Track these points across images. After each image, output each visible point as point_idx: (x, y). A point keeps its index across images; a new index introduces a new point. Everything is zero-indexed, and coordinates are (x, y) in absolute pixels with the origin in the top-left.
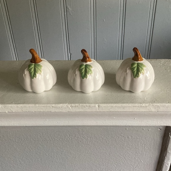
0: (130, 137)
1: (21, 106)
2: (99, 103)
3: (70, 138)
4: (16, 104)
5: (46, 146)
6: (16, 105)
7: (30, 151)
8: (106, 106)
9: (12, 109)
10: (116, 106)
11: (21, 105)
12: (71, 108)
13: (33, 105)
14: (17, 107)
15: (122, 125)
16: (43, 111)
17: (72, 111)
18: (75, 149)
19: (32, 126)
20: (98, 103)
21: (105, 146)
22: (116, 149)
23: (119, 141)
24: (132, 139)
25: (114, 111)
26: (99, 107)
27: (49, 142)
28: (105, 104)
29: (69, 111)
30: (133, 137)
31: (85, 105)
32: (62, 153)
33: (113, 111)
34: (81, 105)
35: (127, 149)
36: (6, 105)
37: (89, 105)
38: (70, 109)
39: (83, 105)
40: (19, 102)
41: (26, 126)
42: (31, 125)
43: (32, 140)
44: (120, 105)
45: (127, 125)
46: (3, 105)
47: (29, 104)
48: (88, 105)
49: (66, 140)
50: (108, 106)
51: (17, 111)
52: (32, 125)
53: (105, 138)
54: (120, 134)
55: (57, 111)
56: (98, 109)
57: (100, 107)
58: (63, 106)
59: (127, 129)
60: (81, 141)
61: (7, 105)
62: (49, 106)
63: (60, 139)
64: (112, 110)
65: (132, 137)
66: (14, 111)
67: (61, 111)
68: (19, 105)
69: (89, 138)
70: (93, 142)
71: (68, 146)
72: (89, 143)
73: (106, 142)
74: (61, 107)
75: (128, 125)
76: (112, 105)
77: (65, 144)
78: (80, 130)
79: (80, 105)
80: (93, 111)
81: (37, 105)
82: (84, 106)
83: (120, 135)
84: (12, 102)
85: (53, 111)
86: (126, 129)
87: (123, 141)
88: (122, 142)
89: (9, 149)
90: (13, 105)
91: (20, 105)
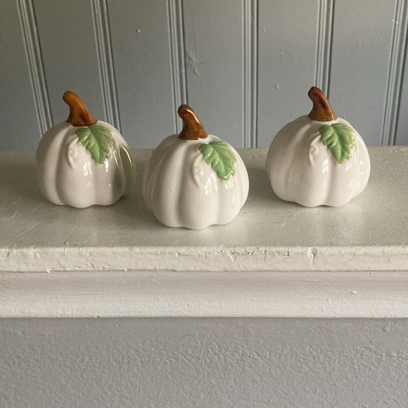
0: (394, 354)
1: (91, 254)
2: (314, 246)
3: (222, 356)
4: (75, 246)
5: (150, 381)
6: (77, 249)
7: (106, 394)
8: (337, 252)
9: (63, 262)
10: (365, 254)
11: (91, 249)
12: (232, 260)
13: (126, 249)
14: (80, 255)
15: (376, 316)
16: (152, 268)
17: (235, 268)
18: (231, 390)
19: (115, 318)
20: (312, 245)
21: (319, 382)
22: (353, 391)
23: (362, 367)
24: (401, 359)
25: (360, 269)
26: (315, 255)
27: (159, 368)
28: (335, 248)
29: (228, 267)
30: (403, 354)
31: (273, 249)
32: (194, 403)
33: (356, 268)
34: (262, 249)
35: (384, 392)
36: (47, 249)
37: (287, 249)
38: (231, 262)
39: (268, 249)
40: (85, 242)
41: (99, 318)
42: (112, 315)
43: (112, 360)
44: (377, 250)
45: (389, 317)
46: (38, 250)
47: (112, 246)
48: (282, 249)
49: (208, 361)
50: (343, 252)
51: (77, 269)
52: (116, 315)
53: (322, 357)
54: (366, 345)
55: (192, 268)
56: (314, 262)
57: (318, 255)
58: (209, 253)
59: (388, 329)
60: (251, 367)
61: (51, 250)
62: (170, 253)
63: (193, 360)
64: (353, 265)
65: (400, 354)
66: (68, 269)
67: (203, 267)
68: (83, 250)
69: (274, 357)
70: (285, 368)
71: (213, 382)
72: (273, 372)
73: (325, 368)
74: (204, 255)
75: (392, 314)
76: (354, 249)
77: (206, 373)
78: (251, 330)
79: (260, 249)
80: (298, 269)
81: (137, 250)
82: (272, 254)
83: (367, 348)
84: (65, 243)
85: (180, 269)
86: (384, 330)
87: (373, 365)
88: (370, 369)
89: (46, 388)
90: (68, 250)
91: (85, 251)
